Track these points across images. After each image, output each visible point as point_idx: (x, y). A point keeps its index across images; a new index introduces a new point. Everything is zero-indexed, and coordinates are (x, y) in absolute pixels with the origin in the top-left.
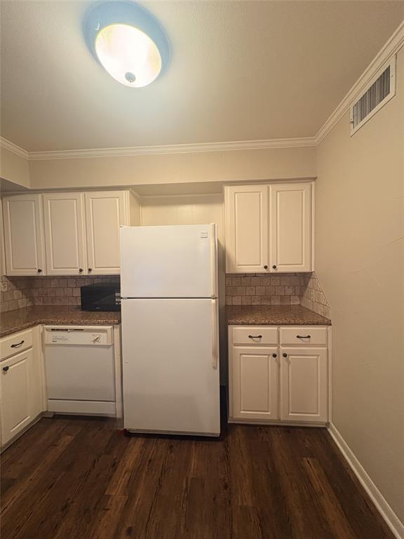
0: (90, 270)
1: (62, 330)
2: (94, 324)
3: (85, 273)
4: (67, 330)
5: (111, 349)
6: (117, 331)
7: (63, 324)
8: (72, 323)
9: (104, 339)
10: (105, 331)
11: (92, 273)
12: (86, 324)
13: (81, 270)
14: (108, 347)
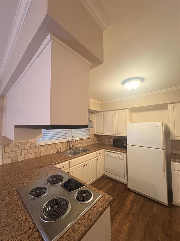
0: (116, 134)
1: (109, 152)
2: (118, 152)
3: (114, 135)
4: (110, 152)
5: (123, 160)
6: (125, 155)
7: (109, 150)
8: (112, 150)
9: (121, 157)
10: (122, 154)
11: (116, 135)
12: (116, 151)
13: (113, 134)
14: (122, 159)
